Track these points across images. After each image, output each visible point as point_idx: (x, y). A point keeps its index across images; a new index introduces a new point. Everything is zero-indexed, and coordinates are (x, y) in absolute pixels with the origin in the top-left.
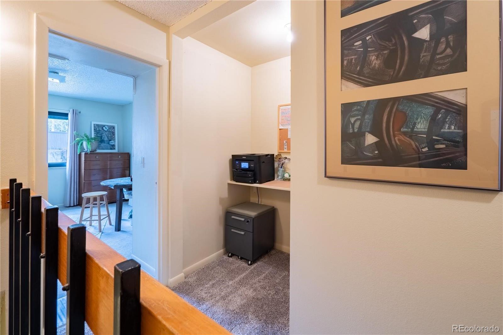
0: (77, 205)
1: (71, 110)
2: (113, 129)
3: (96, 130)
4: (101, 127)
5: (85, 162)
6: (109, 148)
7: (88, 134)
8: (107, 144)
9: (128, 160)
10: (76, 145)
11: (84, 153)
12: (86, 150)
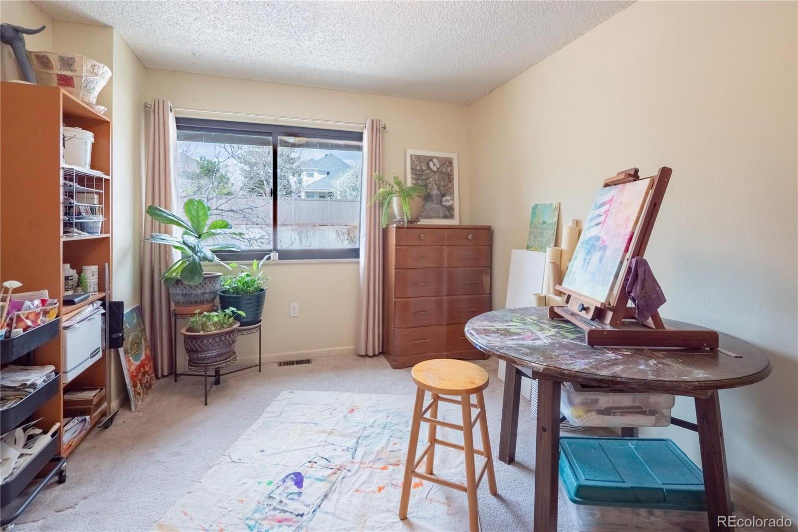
0: (380, 353)
1: (368, 124)
2: (448, 166)
3: (416, 170)
4: (425, 163)
5: (396, 249)
6: (442, 215)
7: (401, 178)
8: (437, 204)
9: (488, 245)
10: (379, 204)
11: (395, 225)
12: (398, 218)
